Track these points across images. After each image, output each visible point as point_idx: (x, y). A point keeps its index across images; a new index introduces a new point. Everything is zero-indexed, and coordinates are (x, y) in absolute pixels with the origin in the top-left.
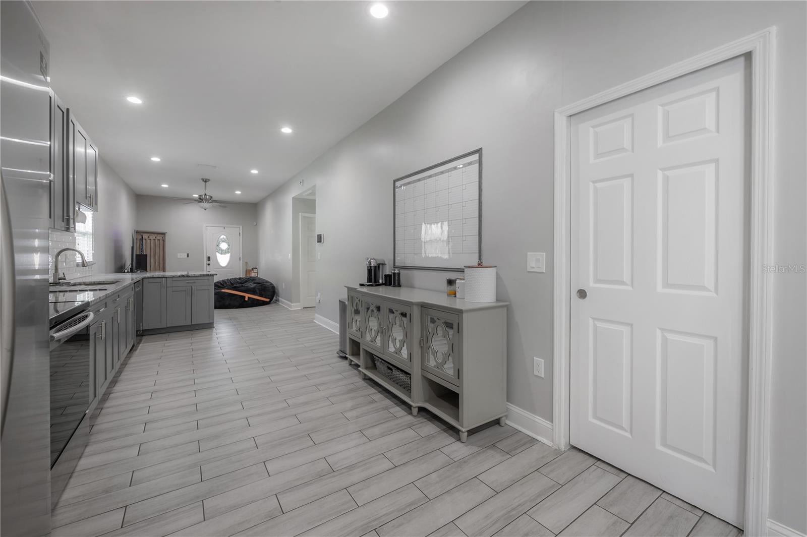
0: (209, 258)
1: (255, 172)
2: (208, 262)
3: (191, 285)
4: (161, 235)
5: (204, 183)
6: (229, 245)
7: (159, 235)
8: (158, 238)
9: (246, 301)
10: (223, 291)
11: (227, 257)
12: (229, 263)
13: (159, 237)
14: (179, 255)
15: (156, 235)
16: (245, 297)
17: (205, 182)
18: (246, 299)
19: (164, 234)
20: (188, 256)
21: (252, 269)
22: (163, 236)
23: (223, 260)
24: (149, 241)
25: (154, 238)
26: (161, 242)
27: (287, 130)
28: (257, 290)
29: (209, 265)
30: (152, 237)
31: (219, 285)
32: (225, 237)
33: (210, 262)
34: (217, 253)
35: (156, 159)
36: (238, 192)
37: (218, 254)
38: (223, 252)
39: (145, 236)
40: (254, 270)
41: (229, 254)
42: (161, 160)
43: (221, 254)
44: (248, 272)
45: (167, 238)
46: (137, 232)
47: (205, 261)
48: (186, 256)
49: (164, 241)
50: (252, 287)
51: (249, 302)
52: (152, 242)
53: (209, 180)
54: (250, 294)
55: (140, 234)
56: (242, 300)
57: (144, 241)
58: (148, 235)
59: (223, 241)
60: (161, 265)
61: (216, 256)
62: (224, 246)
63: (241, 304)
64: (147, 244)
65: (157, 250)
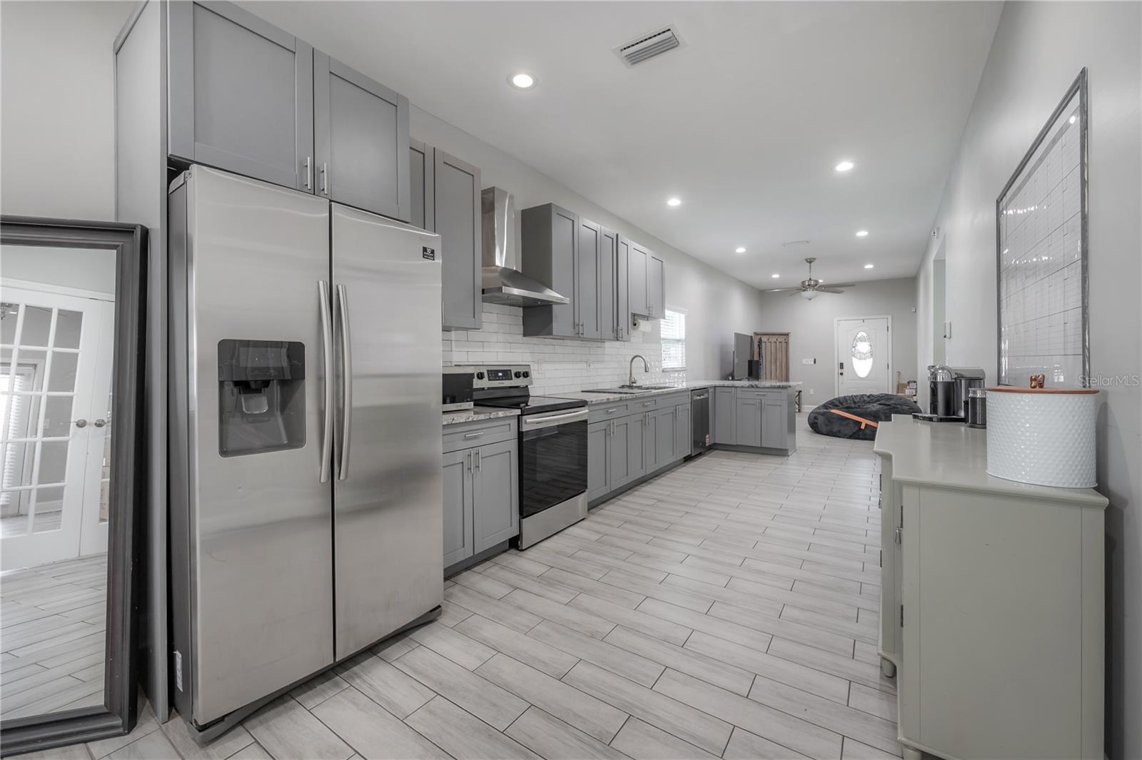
0: (842, 366)
1: (862, 234)
2: (840, 371)
3: (761, 398)
4: (783, 337)
5: (808, 264)
6: (871, 345)
7: (780, 337)
8: (779, 340)
9: (862, 429)
10: (833, 411)
11: (869, 363)
12: (870, 373)
13: (781, 339)
14: (804, 361)
15: (777, 337)
16: (861, 423)
17: (810, 262)
18: (863, 427)
19: (787, 335)
20: (815, 362)
21: (909, 383)
22: (785, 337)
23: (862, 368)
24: (770, 344)
25: (776, 341)
26: (784, 344)
27: (845, 166)
28: (881, 415)
29: (842, 374)
30: (773, 339)
31: (837, 403)
32: (865, 334)
33: (844, 371)
34: (853, 358)
35: (741, 250)
36: (869, 266)
37: (854, 360)
38: (862, 357)
39: (764, 339)
40: (911, 384)
41: (872, 359)
42: (746, 249)
43: (860, 359)
44: (901, 387)
45: (792, 341)
46: (756, 334)
47: (837, 370)
48: (813, 363)
49: (787, 343)
50: (874, 409)
51: (868, 431)
52: (773, 344)
53: (815, 259)
54: (870, 420)
55: (759, 337)
56: (857, 428)
57: (763, 345)
58: (768, 337)
59: (862, 340)
60: (784, 374)
61: (852, 362)
62: (864, 347)
63: (855, 433)
64: (768, 349)
65: (779, 355)
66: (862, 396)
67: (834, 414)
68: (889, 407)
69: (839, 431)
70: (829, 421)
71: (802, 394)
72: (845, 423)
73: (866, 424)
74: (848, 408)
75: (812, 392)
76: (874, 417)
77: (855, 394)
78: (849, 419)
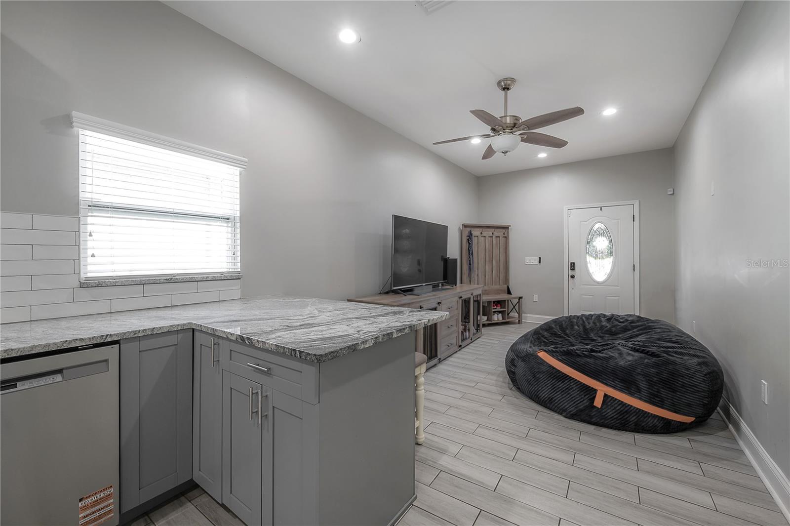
0: (573, 266)
2: (571, 273)
4: (502, 230)
6: (611, 241)
7: (497, 230)
8: (496, 234)
10: (542, 355)
11: (608, 263)
12: (610, 276)
13: (498, 233)
14: (527, 260)
15: (493, 230)
16: (596, 391)
17: (506, 89)
19: (506, 227)
20: (540, 262)
22: (504, 230)
23: (600, 269)
24: (483, 238)
25: (491, 235)
26: (502, 240)
28: (641, 377)
29: (573, 277)
30: (487, 233)
32: (603, 226)
33: (576, 273)
34: (587, 256)
37: (589, 259)
38: (599, 255)
39: (476, 232)
41: (612, 258)
43: (596, 257)
45: (513, 235)
46: (465, 226)
47: (567, 271)
48: (537, 262)
49: (506, 238)
50: (622, 363)
51: (610, 412)
52: (488, 240)
54: (614, 387)
55: (469, 229)
56: (586, 403)
57: (475, 240)
58: (480, 230)
59: (600, 233)
60: (502, 276)
61: (586, 263)
62: (601, 243)
63: (581, 411)
64: (481, 244)
65: (496, 252)
66: (599, 317)
67: (542, 362)
68: (654, 359)
69: (551, 400)
70: (534, 376)
71: (523, 301)
72: (561, 385)
73: (606, 396)
74: (568, 353)
75: (536, 298)
76: (623, 381)
77: (587, 313)
78: (571, 379)
